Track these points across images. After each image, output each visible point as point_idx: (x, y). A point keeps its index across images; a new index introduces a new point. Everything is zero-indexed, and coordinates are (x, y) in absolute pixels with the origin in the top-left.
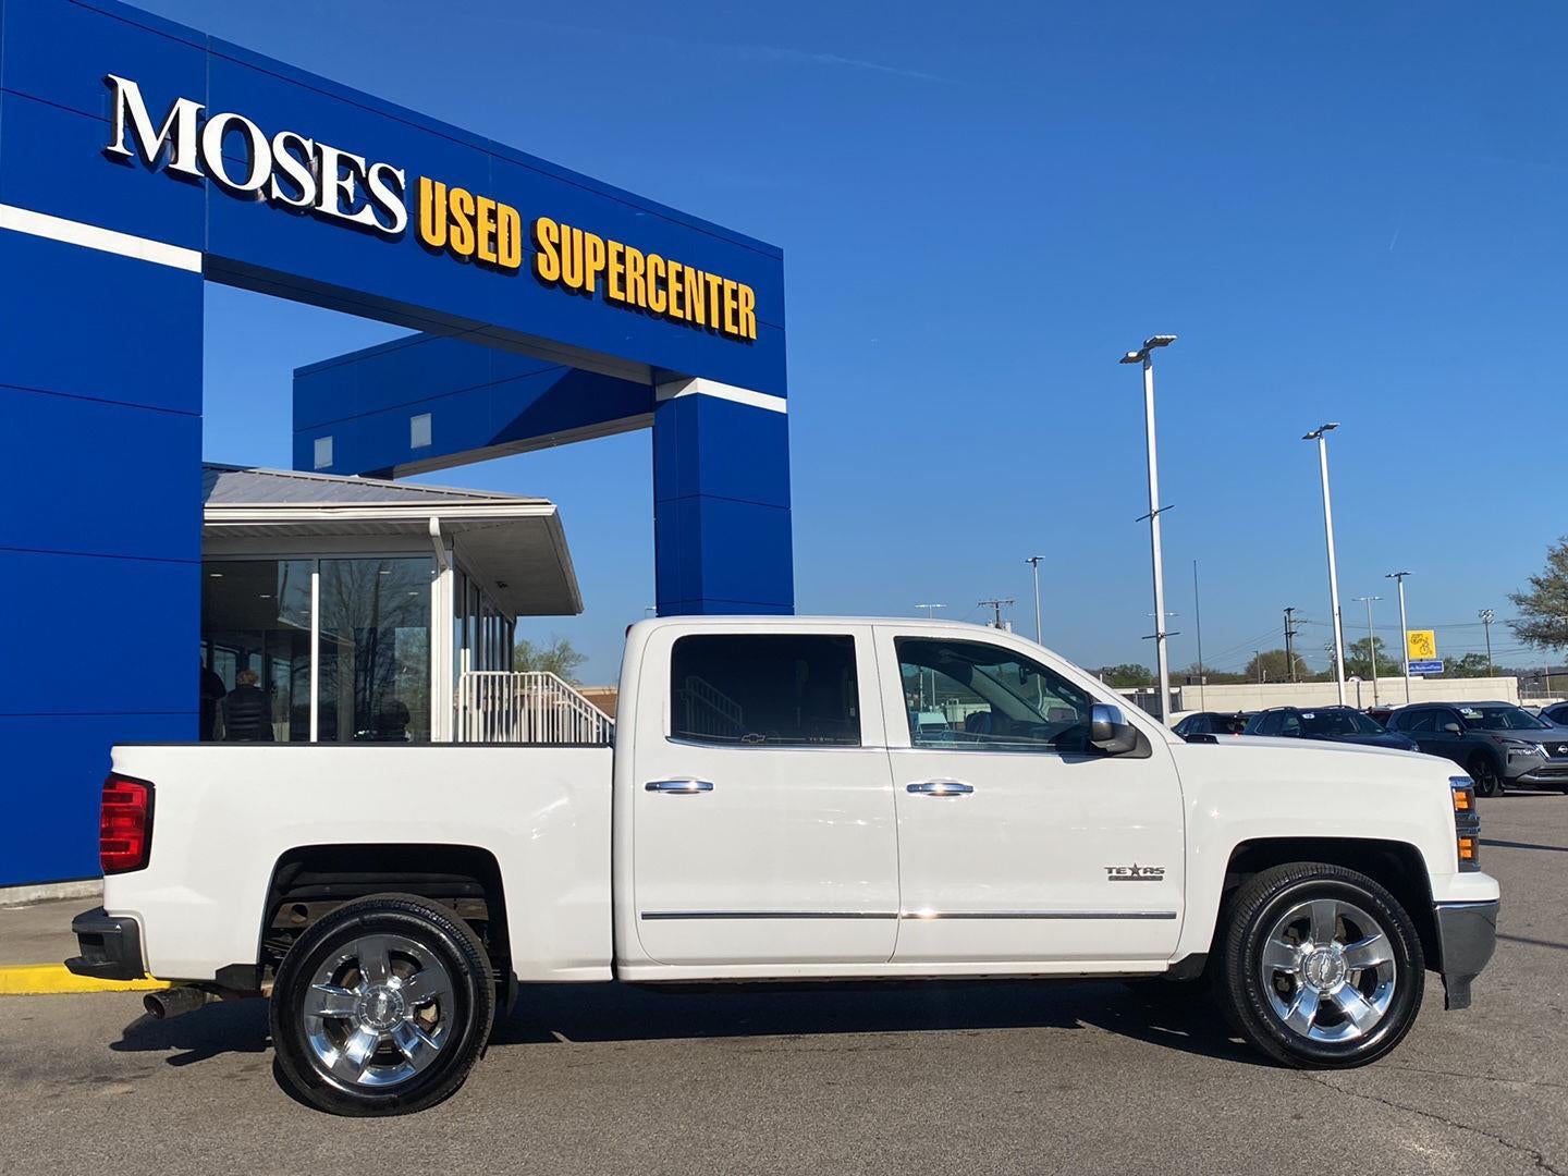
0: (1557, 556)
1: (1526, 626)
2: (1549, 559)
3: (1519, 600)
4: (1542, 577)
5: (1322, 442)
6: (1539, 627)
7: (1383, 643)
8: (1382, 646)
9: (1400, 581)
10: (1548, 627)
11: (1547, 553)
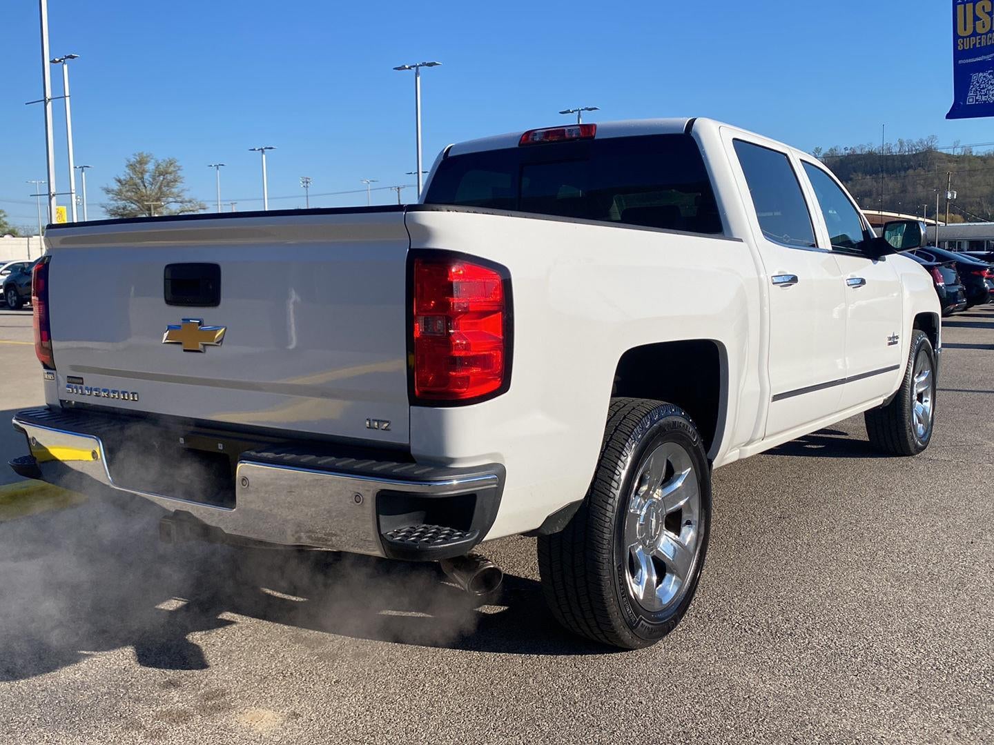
0: (131, 165)
1: (111, 208)
2: (127, 166)
3: (108, 191)
4: (122, 178)
5: (65, 67)
6: (119, 209)
7: (6, 214)
8: (5, 216)
9: (83, 171)
10: (123, 209)
11: (125, 163)
